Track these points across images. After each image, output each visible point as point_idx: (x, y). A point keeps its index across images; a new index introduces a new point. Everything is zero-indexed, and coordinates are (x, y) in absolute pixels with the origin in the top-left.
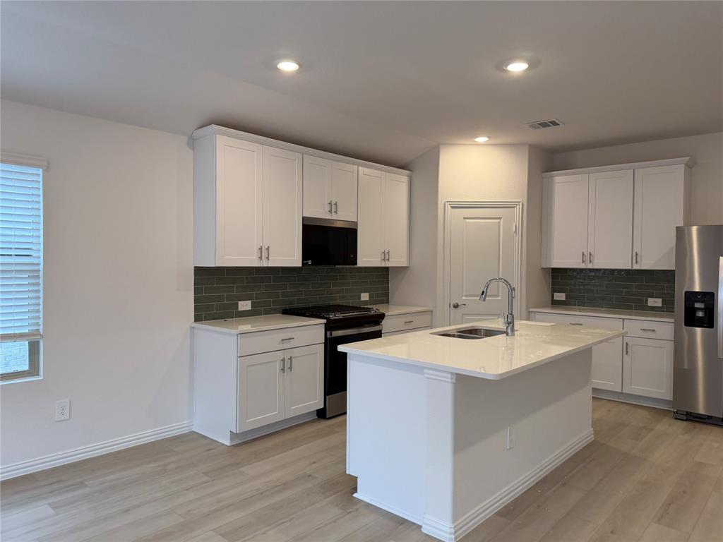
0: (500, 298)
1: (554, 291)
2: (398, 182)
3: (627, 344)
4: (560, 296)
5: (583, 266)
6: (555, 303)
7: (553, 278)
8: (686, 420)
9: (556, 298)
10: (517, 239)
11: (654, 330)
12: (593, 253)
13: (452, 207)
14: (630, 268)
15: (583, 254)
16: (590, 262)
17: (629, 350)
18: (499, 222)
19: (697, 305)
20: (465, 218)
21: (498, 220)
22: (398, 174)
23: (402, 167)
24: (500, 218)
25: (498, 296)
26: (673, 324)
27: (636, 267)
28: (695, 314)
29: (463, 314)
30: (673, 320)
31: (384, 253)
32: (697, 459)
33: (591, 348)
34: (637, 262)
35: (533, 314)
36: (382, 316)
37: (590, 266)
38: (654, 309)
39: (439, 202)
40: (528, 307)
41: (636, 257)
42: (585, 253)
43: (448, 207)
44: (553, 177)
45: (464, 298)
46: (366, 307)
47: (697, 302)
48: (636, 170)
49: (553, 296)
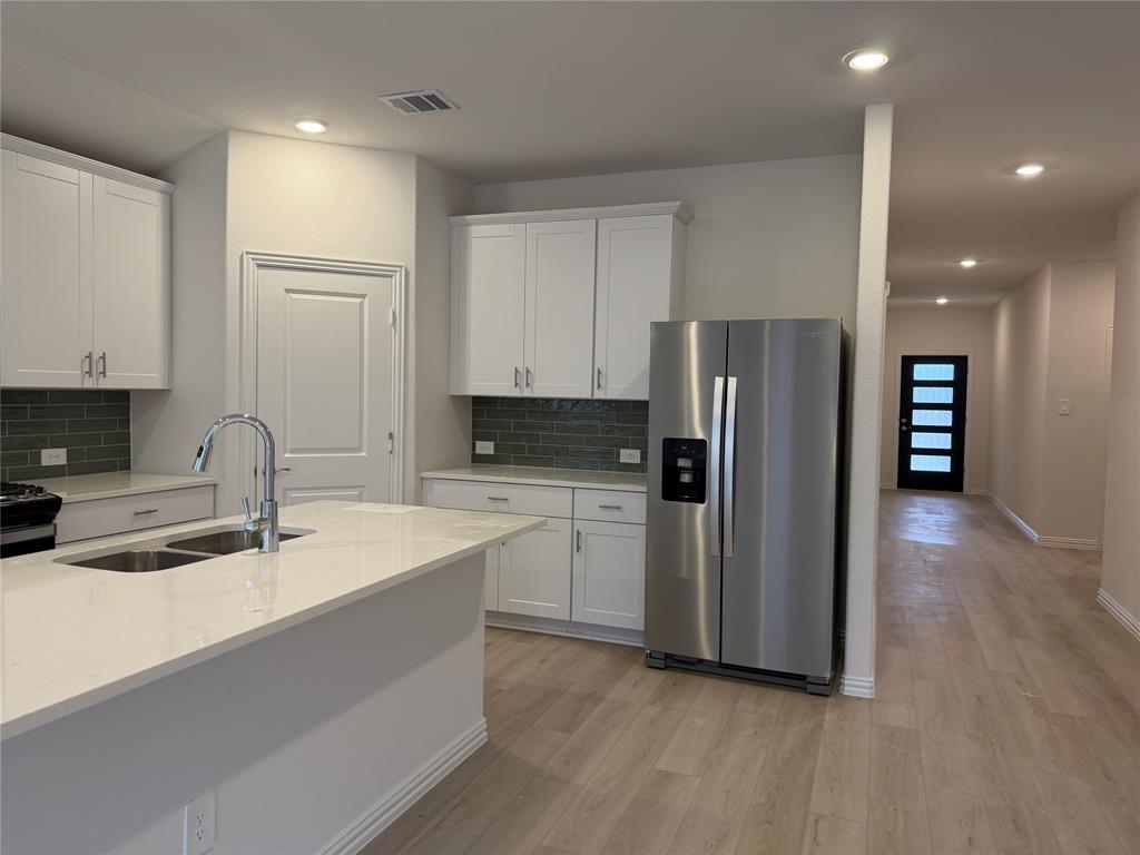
0: (363, 454)
1: (476, 437)
2: (141, 203)
3: (578, 533)
4: (486, 448)
5: (516, 393)
6: (478, 460)
7: (474, 416)
8: (666, 668)
9: (478, 451)
10: (396, 340)
11: (619, 508)
12: (532, 370)
13: (259, 266)
14: (589, 396)
15: (517, 371)
16: (528, 384)
17: (582, 544)
18: (361, 304)
19: (682, 463)
20: (288, 291)
21: (358, 300)
22: (137, 185)
23: (153, 172)
24: (364, 296)
25: (358, 449)
26: (645, 495)
27: (599, 395)
28: (679, 477)
29: (286, 489)
30: (644, 489)
31: (89, 357)
32: (661, 766)
33: (484, 552)
34: (599, 385)
35: (428, 482)
36: (56, 504)
37: (527, 393)
38: (629, 467)
39: (228, 253)
40: (418, 469)
41: (598, 377)
42: (520, 370)
43: (250, 264)
44: (468, 225)
45: (287, 455)
46: (18, 483)
47: (681, 457)
48: (600, 221)
49: (474, 449)
